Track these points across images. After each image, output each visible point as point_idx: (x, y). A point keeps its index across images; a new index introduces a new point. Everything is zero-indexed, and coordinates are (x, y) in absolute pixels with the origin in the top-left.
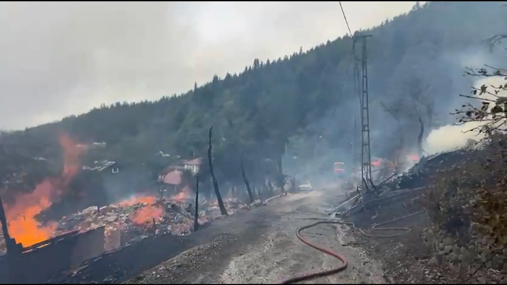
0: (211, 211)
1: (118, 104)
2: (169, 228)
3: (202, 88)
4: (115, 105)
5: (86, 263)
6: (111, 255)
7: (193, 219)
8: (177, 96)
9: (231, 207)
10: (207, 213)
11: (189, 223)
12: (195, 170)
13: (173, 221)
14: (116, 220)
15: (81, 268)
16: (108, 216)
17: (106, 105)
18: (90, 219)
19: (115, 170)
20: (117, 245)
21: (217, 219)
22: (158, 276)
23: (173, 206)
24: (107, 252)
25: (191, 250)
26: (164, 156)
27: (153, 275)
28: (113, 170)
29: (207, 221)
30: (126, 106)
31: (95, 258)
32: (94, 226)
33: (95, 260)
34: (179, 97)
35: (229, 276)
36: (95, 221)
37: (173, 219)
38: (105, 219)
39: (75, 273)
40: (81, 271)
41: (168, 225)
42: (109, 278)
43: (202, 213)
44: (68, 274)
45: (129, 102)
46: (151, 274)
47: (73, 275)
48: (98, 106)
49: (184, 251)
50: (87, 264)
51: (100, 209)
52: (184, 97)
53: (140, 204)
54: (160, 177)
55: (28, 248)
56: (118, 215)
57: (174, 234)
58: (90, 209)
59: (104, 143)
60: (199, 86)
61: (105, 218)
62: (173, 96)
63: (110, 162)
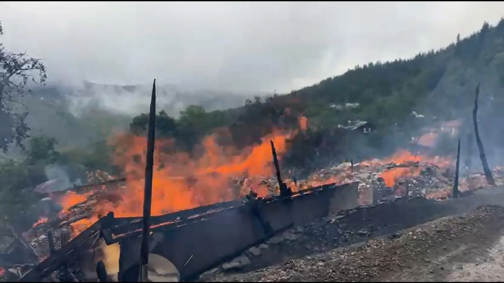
0: (473, 179)
1: (371, 64)
2: (424, 191)
3: (466, 40)
4: (368, 65)
5: (343, 213)
6: (365, 210)
7: (451, 185)
8: (435, 52)
9: (499, 176)
10: (468, 180)
11: (446, 190)
12: (454, 132)
13: (427, 184)
14: (369, 178)
15: (339, 217)
16: (361, 173)
17: (360, 67)
18: (344, 174)
19: (367, 130)
20: (370, 201)
21: (481, 188)
22: (415, 237)
23: (429, 169)
24: (361, 206)
25: (451, 217)
26: (417, 116)
27: (409, 235)
28: (365, 129)
29: (468, 190)
30: (378, 66)
31: (351, 210)
32: (348, 181)
33: (351, 212)
34: (437, 52)
35: (499, 253)
36: (349, 177)
37: (427, 182)
38: (358, 176)
39: (333, 220)
40: (338, 219)
41: (422, 188)
42: (364, 231)
43: (462, 180)
44: (327, 220)
45: (383, 61)
46: (408, 234)
47: (331, 222)
48: (352, 68)
49: (442, 217)
50: (343, 215)
51: (354, 165)
52: (442, 52)
53: (393, 164)
54: (413, 138)
55: (296, 193)
56: (371, 173)
57: (430, 198)
58: (344, 164)
59: (357, 104)
60: (462, 38)
61: (358, 174)
62: (431, 51)
63: (362, 122)
